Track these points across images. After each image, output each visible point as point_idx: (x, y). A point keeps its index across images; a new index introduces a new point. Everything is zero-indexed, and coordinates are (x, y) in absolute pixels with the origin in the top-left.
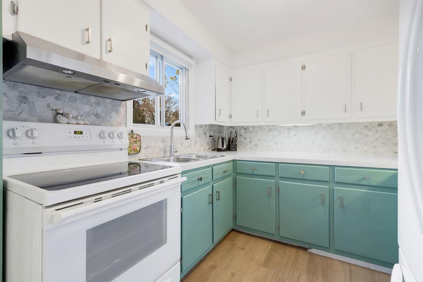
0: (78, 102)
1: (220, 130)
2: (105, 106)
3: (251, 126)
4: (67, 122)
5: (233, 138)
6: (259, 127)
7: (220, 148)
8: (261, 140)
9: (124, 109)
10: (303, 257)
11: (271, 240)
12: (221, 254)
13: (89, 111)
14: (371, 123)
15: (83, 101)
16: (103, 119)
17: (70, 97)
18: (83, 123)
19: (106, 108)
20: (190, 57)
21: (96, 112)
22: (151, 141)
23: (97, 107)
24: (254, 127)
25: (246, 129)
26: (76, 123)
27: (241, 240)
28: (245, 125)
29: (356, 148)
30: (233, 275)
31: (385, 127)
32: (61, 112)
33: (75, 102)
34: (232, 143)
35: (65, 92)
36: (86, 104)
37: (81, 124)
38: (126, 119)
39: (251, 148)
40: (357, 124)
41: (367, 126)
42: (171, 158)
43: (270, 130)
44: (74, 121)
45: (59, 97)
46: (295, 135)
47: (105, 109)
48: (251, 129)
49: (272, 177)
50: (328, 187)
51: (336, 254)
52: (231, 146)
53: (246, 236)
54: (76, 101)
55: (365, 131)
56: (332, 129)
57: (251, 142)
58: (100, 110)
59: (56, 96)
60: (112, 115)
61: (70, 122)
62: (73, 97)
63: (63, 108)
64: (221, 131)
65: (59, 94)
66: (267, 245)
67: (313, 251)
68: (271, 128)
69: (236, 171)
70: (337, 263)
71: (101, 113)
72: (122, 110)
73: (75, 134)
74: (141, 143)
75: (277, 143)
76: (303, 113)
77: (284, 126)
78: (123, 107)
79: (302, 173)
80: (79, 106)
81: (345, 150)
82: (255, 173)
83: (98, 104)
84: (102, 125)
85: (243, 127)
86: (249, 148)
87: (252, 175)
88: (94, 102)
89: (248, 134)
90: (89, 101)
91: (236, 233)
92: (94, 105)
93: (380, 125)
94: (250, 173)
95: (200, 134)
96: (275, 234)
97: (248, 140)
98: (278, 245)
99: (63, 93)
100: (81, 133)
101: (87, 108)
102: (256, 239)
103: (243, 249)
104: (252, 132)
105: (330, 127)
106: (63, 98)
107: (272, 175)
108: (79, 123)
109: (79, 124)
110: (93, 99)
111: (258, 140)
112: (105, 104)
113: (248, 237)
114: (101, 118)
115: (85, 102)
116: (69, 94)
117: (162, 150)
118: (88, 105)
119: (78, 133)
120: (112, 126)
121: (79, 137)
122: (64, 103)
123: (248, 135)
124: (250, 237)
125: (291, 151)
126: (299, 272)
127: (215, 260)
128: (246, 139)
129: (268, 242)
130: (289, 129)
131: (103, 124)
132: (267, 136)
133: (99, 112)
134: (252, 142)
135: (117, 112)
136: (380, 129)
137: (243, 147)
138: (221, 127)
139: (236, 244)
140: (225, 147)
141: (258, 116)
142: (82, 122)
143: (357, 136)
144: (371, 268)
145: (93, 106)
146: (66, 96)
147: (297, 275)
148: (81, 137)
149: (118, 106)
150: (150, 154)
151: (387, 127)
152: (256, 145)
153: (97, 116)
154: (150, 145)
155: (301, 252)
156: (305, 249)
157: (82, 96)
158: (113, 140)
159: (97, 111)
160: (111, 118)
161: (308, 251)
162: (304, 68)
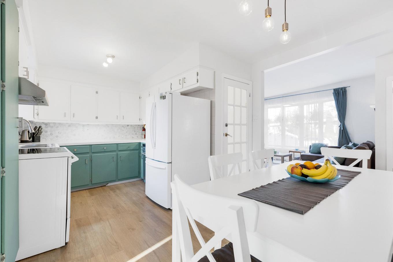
5: (38, 131)
7: (25, 140)
8: (61, 133)
10: (106, 188)
14: (125, 125)
24: (54, 123)
25: (46, 124)
34: (36, 136)
39: (52, 139)
40: (119, 125)
43: (69, 126)
46: (87, 129)
48: (51, 125)
49: (87, 153)
50: (116, 153)
52: (35, 138)
55: (122, 128)
56: (108, 127)
57: (51, 134)
67: (109, 184)
76: (97, 118)
77: (80, 124)
79: (105, 148)
85: (43, 123)
93: (128, 126)
96: (89, 184)
97: (49, 133)
111: (59, 133)
123: (49, 129)
128: (46, 132)
130: (83, 126)
132: (67, 130)
140: (31, 139)
141: (65, 117)
143: (119, 130)
147: (108, 192)
151: (130, 127)
152: (57, 137)
155: (103, 188)
162: (97, 92)
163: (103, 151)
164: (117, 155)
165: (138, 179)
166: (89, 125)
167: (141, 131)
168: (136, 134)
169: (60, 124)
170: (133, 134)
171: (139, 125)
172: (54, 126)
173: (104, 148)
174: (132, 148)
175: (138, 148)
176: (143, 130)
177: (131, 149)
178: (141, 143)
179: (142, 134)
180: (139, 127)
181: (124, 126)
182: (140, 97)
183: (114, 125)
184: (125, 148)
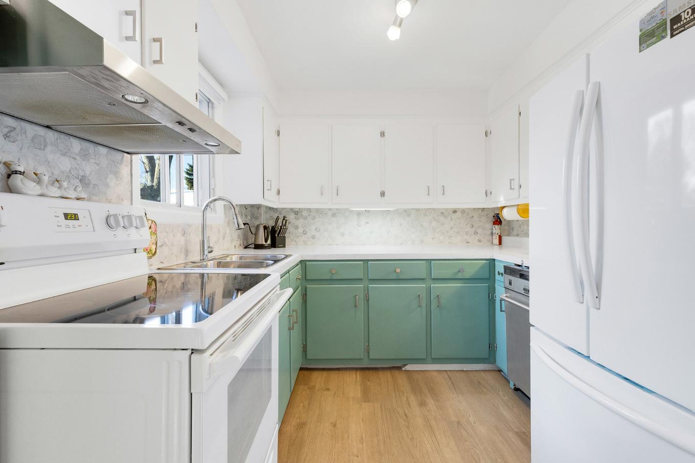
0: (49, 148)
1: (253, 213)
2: (97, 162)
3: (305, 209)
4: (39, 192)
5: (281, 227)
6: (318, 211)
7: (260, 243)
8: (320, 230)
9: (127, 169)
10: (401, 379)
11: (356, 369)
12: (302, 405)
13: (70, 171)
14: (447, 209)
15: (58, 147)
16: (94, 188)
17: (33, 137)
18: (73, 196)
19: (98, 164)
20: (221, 84)
21: (81, 173)
22: (167, 233)
23: (84, 163)
24: (309, 210)
25: (297, 212)
26: (60, 195)
27: (318, 379)
28: (296, 206)
29: (433, 239)
30: (335, 425)
31: (459, 214)
32: (21, 169)
33: (42, 147)
34: (278, 235)
35: (23, 124)
36: (64, 155)
37: (71, 199)
38: (130, 190)
39: (305, 243)
40: (434, 210)
41: (443, 213)
42: (209, 264)
43: (334, 215)
44: (54, 191)
45: (12, 134)
46: (367, 223)
47: (97, 167)
48: (305, 213)
49: (359, 280)
50: (425, 285)
51: (433, 363)
52: (278, 240)
53: (321, 372)
54: (45, 146)
55: (442, 219)
56: (409, 215)
57: (304, 233)
58: (88, 168)
59: (5, 130)
60: (108, 180)
61: (45, 192)
62: (40, 136)
63: (19, 159)
64: (256, 215)
65: (12, 127)
66: (354, 376)
67: (409, 367)
68: (335, 213)
69: (306, 277)
70: (435, 374)
71: (89, 175)
72: (125, 171)
73: (65, 219)
74: (157, 237)
75: (343, 235)
76: (383, 194)
77: (352, 211)
78: (126, 166)
79: (398, 270)
80: (50, 157)
81: (422, 241)
82: (335, 277)
83: (85, 156)
84: (93, 201)
85: (292, 209)
86: (302, 243)
87: (331, 281)
88: (78, 152)
89: (301, 220)
90: (69, 150)
91: (305, 372)
92: (78, 158)
93: (455, 212)
94: (329, 278)
95: (230, 220)
96: (363, 358)
97: (301, 230)
98: (367, 372)
99: (19, 127)
100: (75, 217)
101: (65, 164)
102: (337, 372)
103: (328, 389)
104: (306, 218)
105: (407, 212)
106: (19, 138)
107: (360, 278)
108: (66, 195)
109: (67, 198)
110: (76, 145)
111: (316, 229)
112: (97, 156)
113: (325, 373)
114: (92, 186)
115: (61, 151)
116: (31, 130)
117: (183, 250)
118: (67, 156)
119: (71, 217)
120: (110, 202)
121: (74, 227)
122: (21, 149)
123: (300, 222)
124: (329, 372)
125: (363, 245)
126: (405, 395)
127: (297, 415)
128: (297, 228)
129: (353, 372)
130: (359, 214)
131: (94, 198)
132: (329, 224)
133: (87, 173)
134: (306, 234)
135: (116, 174)
136: (454, 216)
137: (292, 240)
138: (256, 209)
139: (314, 387)
140: (269, 242)
141: (322, 195)
142: (73, 194)
143: (434, 224)
144: (464, 369)
145: (75, 159)
146: (26, 133)
147: (405, 399)
148: (76, 226)
149: (117, 163)
150: (166, 258)
151: (461, 214)
152: (313, 237)
153: (83, 180)
154: (166, 240)
155: (396, 373)
156: (399, 368)
157: (56, 137)
158: (114, 233)
159: (83, 170)
160: (107, 186)
161: (403, 369)
162: (383, 134)
163: (394, 276)
164: (429, 290)
165: (486, 365)
166: (369, 211)
167: (489, 225)
168: (476, 233)
169: (318, 210)
170: (467, 233)
171: (483, 209)
172: (309, 216)
173: (395, 271)
174: (469, 273)
175: (486, 275)
176: (495, 223)
177: (467, 277)
178: (494, 260)
179: (492, 234)
180: (483, 216)
181: (445, 214)
182: (489, 132)
183: (422, 210)
184: (449, 273)
